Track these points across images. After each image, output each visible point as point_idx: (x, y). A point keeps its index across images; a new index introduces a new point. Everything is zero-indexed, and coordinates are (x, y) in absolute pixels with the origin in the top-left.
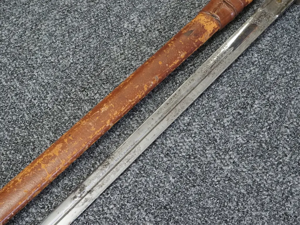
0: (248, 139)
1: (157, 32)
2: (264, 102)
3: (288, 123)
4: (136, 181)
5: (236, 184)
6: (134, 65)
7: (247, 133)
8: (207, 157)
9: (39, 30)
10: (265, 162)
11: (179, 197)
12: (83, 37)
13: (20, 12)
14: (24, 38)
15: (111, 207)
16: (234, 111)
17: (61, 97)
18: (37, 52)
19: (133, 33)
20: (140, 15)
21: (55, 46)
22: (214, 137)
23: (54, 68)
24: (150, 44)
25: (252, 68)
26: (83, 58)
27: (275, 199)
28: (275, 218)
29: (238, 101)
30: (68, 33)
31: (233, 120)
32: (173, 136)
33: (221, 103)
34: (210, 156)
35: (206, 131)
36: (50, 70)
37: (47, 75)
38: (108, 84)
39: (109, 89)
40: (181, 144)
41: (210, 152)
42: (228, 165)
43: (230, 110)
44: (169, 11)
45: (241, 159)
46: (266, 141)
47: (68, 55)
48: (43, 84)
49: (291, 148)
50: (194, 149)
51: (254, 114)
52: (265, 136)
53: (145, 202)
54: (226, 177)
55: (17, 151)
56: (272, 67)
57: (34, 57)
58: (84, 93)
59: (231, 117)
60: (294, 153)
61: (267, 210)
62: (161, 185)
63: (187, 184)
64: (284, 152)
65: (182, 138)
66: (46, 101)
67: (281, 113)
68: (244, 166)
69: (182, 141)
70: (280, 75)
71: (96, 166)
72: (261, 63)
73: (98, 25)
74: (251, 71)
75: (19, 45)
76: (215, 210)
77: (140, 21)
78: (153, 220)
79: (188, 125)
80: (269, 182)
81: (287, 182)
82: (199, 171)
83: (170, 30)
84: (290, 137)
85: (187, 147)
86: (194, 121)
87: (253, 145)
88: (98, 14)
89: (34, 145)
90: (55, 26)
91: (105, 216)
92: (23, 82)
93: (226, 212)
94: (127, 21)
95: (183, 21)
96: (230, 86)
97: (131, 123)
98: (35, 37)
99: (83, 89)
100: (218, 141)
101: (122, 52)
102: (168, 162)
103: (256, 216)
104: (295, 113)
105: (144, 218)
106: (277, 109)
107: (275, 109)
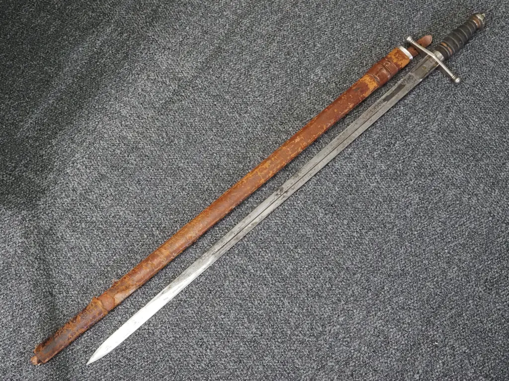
0: (389, 166)
1: (334, 84)
2: (403, 143)
3: (416, 159)
4: (315, 188)
5: (377, 195)
6: (317, 108)
7: (389, 163)
8: (360, 177)
9: (250, 75)
10: (397, 183)
11: (340, 200)
12: (282, 83)
13: (236, 59)
14: (240, 81)
15: (299, 202)
16: (382, 148)
17: (267, 127)
18: (249, 93)
19: (317, 84)
20: (323, 69)
21: (261, 89)
22: (366, 164)
23: (261, 106)
24: (329, 93)
25: (398, 118)
26: (282, 100)
27: (400, 206)
28: (398, 218)
29: (386, 141)
30: (271, 79)
31: (380, 154)
32: (339, 161)
33: (374, 141)
34: (362, 176)
35: (362, 160)
36: (259, 107)
37: (257, 111)
38: (299, 121)
39: (299, 124)
40: (345, 167)
41: (363, 173)
42: (373, 183)
43: (379, 146)
44: (344, 68)
45: (382, 180)
46: (400, 169)
47: (271, 97)
48: (255, 117)
49: (415, 175)
50: (353, 171)
51: (395, 150)
52: (399, 166)
53: (319, 201)
54: (371, 190)
55: (239, 162)
56: (412, 118)
57: (247, 97)
58: (282, 126)
59: (379, 152)
60: (417, 179)
61: (394, 213)
62: (330, 192)
63: (346, 193)
64: (410, 178)
65: (346, 163)
66: (257, 130)
67: (413, 151)
68: (383, 185)
69: (345, 164)
70: (417, 124)
71: (290, 176)
72: (405, 114)
73: (292, 74)
74: (397, 119)
75: (237, 86)
76: (362, 210)
77: (322, 74)
78: (323, 212)
79: (350, 154)
80: (398, 196)
81: (409, 197)
82: (355, 185)
83: (344, 83)
84: (416, 168)
85: (349, 169)
86: (355, 152)
87: (391, 171)
88: (292, 66)
89: (250, 159)
90: (261, 73)
91: (295, 207)
92: (241, 114)
93: (369, 212)
94: (313, 73)
95: (354, 77)
96: (381, 129)
97: (313, 150)
98: (248, 81)
99: (282, 123)
100: (369, 167)
101: (309, 97)
102: (336, 178)
103: (387, 215)
104: (422, 152)
105: (318, 211)
106: (411, 149)
107: (409, 148)
